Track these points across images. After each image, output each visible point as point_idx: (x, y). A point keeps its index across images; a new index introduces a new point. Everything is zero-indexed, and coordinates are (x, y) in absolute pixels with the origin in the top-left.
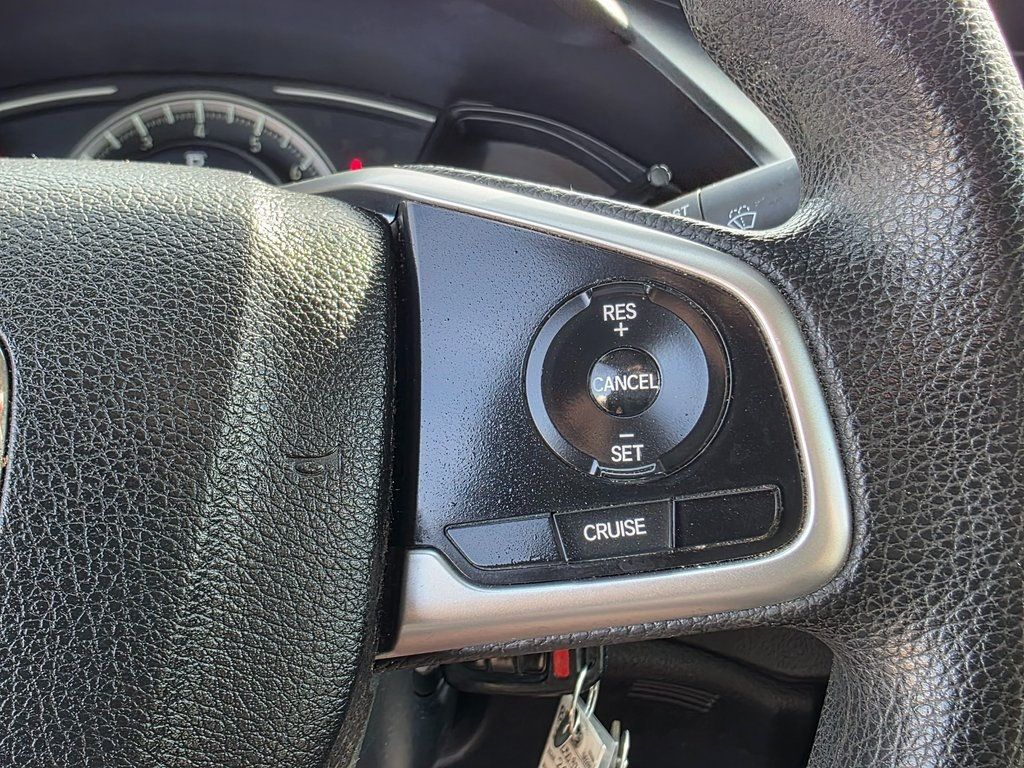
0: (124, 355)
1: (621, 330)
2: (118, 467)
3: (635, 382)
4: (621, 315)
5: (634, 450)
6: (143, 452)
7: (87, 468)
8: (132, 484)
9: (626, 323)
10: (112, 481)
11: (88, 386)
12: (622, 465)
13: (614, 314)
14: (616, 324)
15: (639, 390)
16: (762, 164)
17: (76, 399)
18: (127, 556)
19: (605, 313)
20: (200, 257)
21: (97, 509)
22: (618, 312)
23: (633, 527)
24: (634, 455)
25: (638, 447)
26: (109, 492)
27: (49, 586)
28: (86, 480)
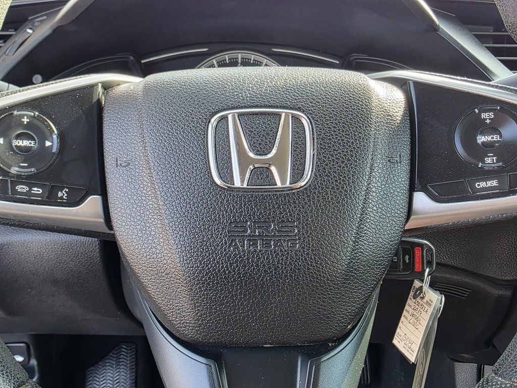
0: (343, 123)
1: (488, 121)
2: (345, 155)
3: (492, 138)
4: (488, 116)
5: (493, 159)
6: (351, 151)
7: (336, 155)
8: (349, 160)
9: (490, 119)
10: (343, 159)
11: (335, 131)
12: (489, 163)
13: (485, 116)
14: (486, 119)
15: (494, 141)
16: (494, 80)
17: (332, 135)
18: (348, 181)
19: (482, 116)
20: (359, 95)
21: (340, 167)
22: (487, 116)
23: (494, 183)
24: (493, 161)
25: (495, 158)
26: (343, 162)
27: (328, 188)
28: (336, 158)
